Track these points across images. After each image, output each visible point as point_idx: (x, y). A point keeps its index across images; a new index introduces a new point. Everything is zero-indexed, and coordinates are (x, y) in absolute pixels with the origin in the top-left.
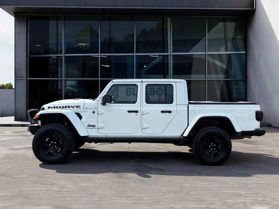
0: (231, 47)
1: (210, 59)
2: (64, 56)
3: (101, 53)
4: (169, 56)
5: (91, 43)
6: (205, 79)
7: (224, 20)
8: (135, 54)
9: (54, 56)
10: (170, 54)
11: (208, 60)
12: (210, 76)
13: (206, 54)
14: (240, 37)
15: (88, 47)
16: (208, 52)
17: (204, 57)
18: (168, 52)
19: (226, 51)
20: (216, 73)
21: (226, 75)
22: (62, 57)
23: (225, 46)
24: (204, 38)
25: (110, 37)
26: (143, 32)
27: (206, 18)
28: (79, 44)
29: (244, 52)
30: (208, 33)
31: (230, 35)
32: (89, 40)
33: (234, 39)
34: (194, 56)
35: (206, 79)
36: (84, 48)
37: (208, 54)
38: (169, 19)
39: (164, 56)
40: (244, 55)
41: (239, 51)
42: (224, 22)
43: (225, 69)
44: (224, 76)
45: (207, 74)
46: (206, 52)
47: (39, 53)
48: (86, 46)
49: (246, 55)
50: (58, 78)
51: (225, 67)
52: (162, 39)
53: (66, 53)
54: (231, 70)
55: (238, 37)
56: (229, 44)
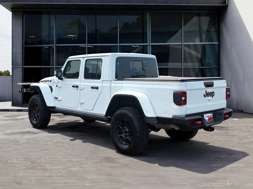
0: (205, 38)
1: (187, 49)
2: (55, 46)
3: (88, 43)
4: (148, 46)
5: (78, 34)
6: (181, 67)
7: (199, 15)
8: (118, 44)
9: (46, 46)
10: (149, 44)
11: (184, 50)
12: (186, 64)
13: (182, 45)
14: (213, 29)
15: (76, 38)
16: (184, 42)
17: (180, 47)
18: (147, 43)
19: (201, 41)
20: (192, 61)
21: (200, 63)
22: (53, 46)
23: (199, 38)
24: (180, 30)
25: (96, 30)
26: (126, 25)
27: (182, 13)
28: (68, 35)
29: (217, 43)
30: (184, 26)
31: (205, 28)
32: (78, 32)
33: (208, 31)
34: (170, 46)
35: (183, 67)
36: (73, 39)
37: (184, 45)
38: (148, 14)
39: (143, 46)
40: (218, 45)
41: (213, 42)
42: (199, 16)
43: (199, 58)
44: (199, 64)
45: (184, 62)
46: (182, 43)
47: (33, 44)
48: (74, 37)
49: (219, 45)
50: (50, 66)
51: (199, 56)
52: (141, 31)
53: (57, 44)
54: (206, 59)
55: (212, 30)
56: (204, 36)
